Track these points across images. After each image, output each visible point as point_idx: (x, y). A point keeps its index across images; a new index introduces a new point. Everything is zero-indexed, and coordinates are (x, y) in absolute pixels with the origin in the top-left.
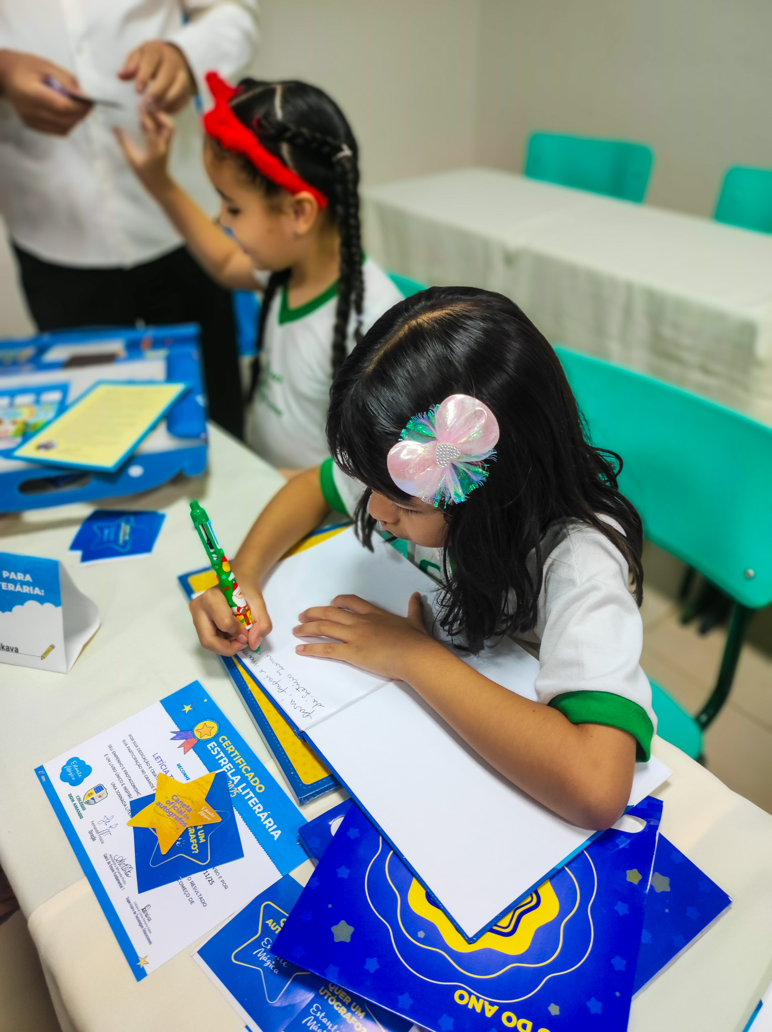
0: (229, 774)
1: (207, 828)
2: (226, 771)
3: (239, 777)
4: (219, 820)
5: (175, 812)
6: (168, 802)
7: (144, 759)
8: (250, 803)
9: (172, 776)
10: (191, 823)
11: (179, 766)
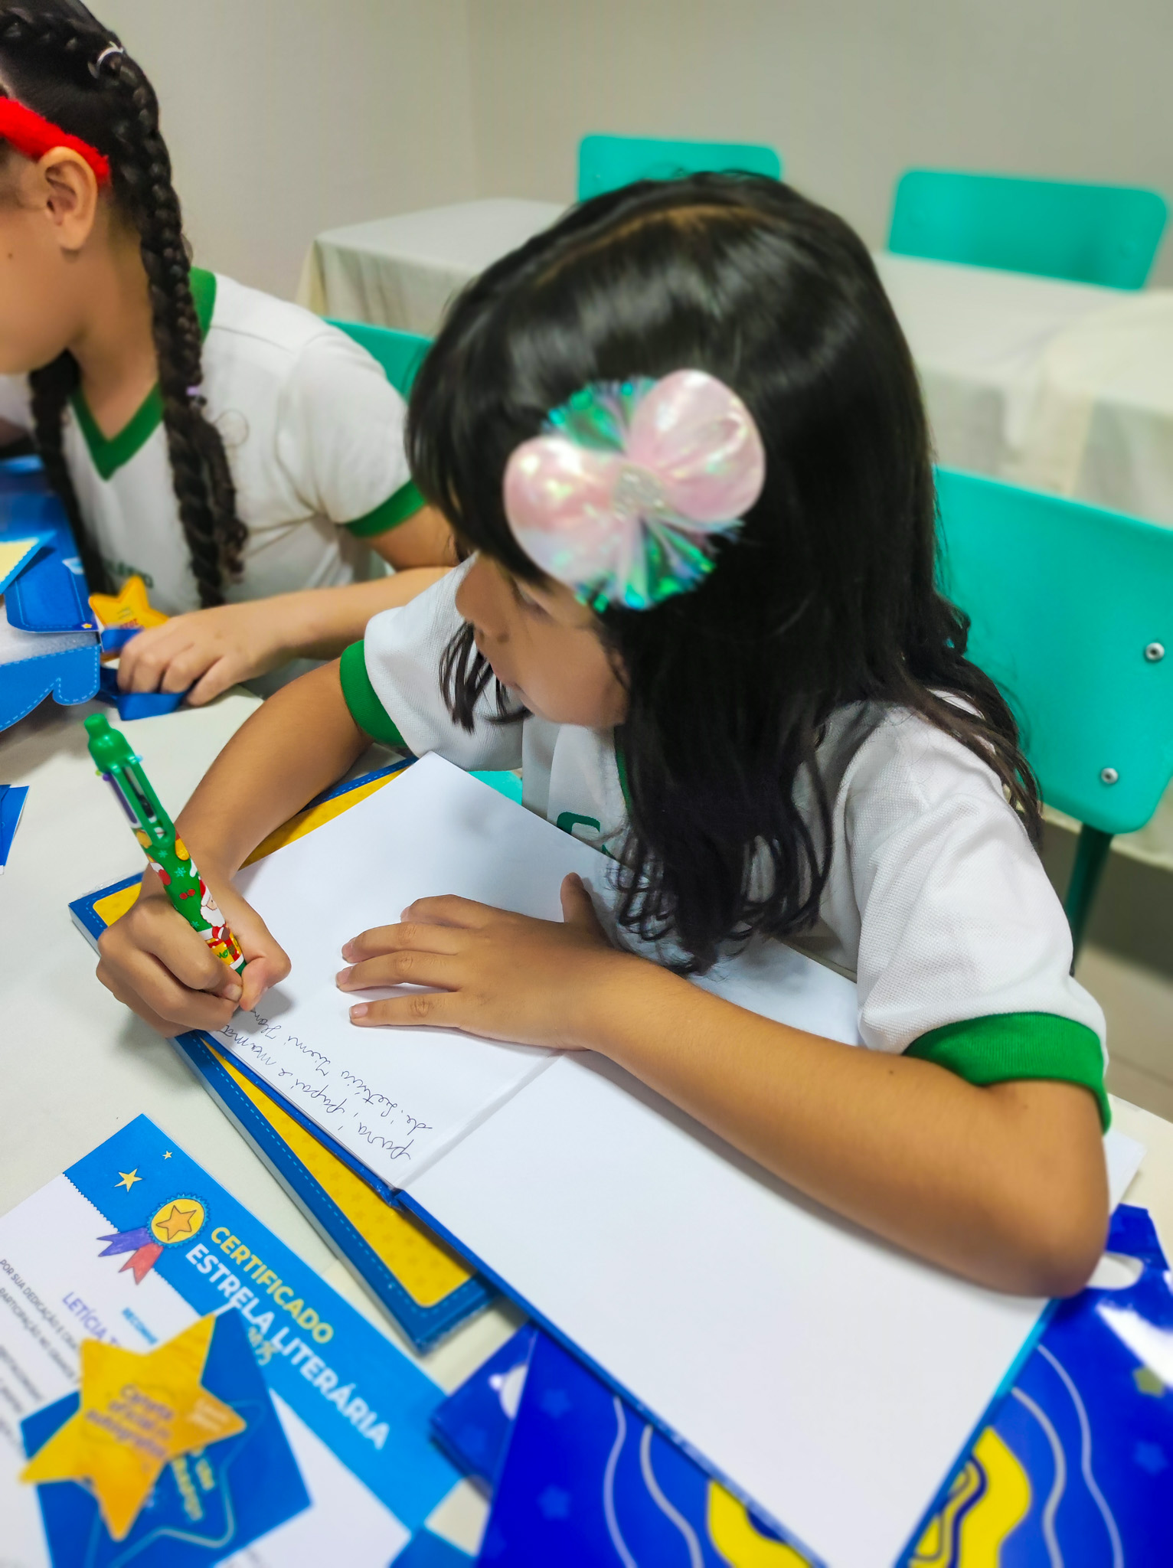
0: (246, 1312)
1: (216, 1452)
2: (238, 1306)
3: (270, 1316)
4: (239, 1425)
5: (131, 1426)
6: (115, 1407)
7: (43, 1311)
8: (305, 1371)
9: (114, 1340)
10: (174, 1447)
11: (128, 1314)
